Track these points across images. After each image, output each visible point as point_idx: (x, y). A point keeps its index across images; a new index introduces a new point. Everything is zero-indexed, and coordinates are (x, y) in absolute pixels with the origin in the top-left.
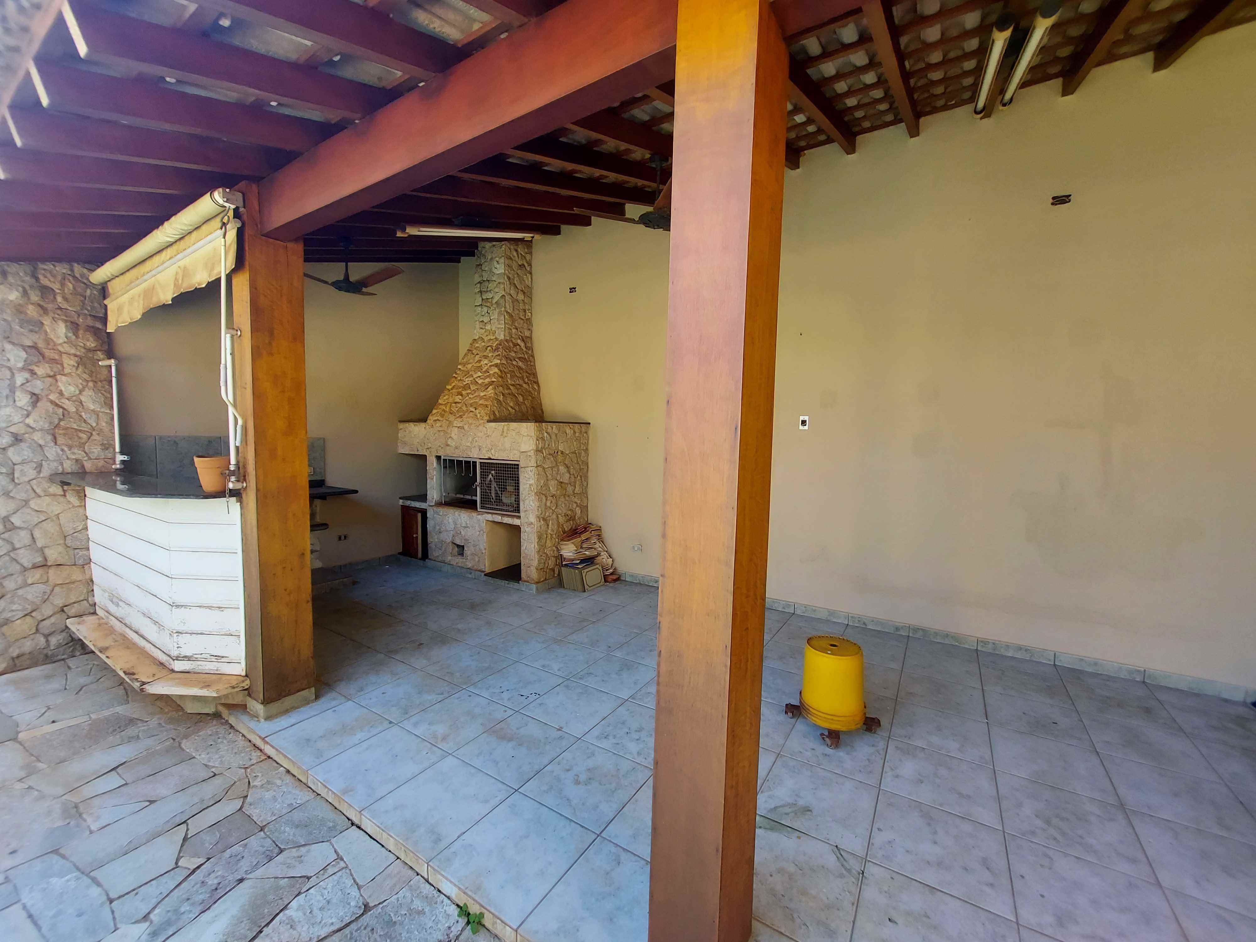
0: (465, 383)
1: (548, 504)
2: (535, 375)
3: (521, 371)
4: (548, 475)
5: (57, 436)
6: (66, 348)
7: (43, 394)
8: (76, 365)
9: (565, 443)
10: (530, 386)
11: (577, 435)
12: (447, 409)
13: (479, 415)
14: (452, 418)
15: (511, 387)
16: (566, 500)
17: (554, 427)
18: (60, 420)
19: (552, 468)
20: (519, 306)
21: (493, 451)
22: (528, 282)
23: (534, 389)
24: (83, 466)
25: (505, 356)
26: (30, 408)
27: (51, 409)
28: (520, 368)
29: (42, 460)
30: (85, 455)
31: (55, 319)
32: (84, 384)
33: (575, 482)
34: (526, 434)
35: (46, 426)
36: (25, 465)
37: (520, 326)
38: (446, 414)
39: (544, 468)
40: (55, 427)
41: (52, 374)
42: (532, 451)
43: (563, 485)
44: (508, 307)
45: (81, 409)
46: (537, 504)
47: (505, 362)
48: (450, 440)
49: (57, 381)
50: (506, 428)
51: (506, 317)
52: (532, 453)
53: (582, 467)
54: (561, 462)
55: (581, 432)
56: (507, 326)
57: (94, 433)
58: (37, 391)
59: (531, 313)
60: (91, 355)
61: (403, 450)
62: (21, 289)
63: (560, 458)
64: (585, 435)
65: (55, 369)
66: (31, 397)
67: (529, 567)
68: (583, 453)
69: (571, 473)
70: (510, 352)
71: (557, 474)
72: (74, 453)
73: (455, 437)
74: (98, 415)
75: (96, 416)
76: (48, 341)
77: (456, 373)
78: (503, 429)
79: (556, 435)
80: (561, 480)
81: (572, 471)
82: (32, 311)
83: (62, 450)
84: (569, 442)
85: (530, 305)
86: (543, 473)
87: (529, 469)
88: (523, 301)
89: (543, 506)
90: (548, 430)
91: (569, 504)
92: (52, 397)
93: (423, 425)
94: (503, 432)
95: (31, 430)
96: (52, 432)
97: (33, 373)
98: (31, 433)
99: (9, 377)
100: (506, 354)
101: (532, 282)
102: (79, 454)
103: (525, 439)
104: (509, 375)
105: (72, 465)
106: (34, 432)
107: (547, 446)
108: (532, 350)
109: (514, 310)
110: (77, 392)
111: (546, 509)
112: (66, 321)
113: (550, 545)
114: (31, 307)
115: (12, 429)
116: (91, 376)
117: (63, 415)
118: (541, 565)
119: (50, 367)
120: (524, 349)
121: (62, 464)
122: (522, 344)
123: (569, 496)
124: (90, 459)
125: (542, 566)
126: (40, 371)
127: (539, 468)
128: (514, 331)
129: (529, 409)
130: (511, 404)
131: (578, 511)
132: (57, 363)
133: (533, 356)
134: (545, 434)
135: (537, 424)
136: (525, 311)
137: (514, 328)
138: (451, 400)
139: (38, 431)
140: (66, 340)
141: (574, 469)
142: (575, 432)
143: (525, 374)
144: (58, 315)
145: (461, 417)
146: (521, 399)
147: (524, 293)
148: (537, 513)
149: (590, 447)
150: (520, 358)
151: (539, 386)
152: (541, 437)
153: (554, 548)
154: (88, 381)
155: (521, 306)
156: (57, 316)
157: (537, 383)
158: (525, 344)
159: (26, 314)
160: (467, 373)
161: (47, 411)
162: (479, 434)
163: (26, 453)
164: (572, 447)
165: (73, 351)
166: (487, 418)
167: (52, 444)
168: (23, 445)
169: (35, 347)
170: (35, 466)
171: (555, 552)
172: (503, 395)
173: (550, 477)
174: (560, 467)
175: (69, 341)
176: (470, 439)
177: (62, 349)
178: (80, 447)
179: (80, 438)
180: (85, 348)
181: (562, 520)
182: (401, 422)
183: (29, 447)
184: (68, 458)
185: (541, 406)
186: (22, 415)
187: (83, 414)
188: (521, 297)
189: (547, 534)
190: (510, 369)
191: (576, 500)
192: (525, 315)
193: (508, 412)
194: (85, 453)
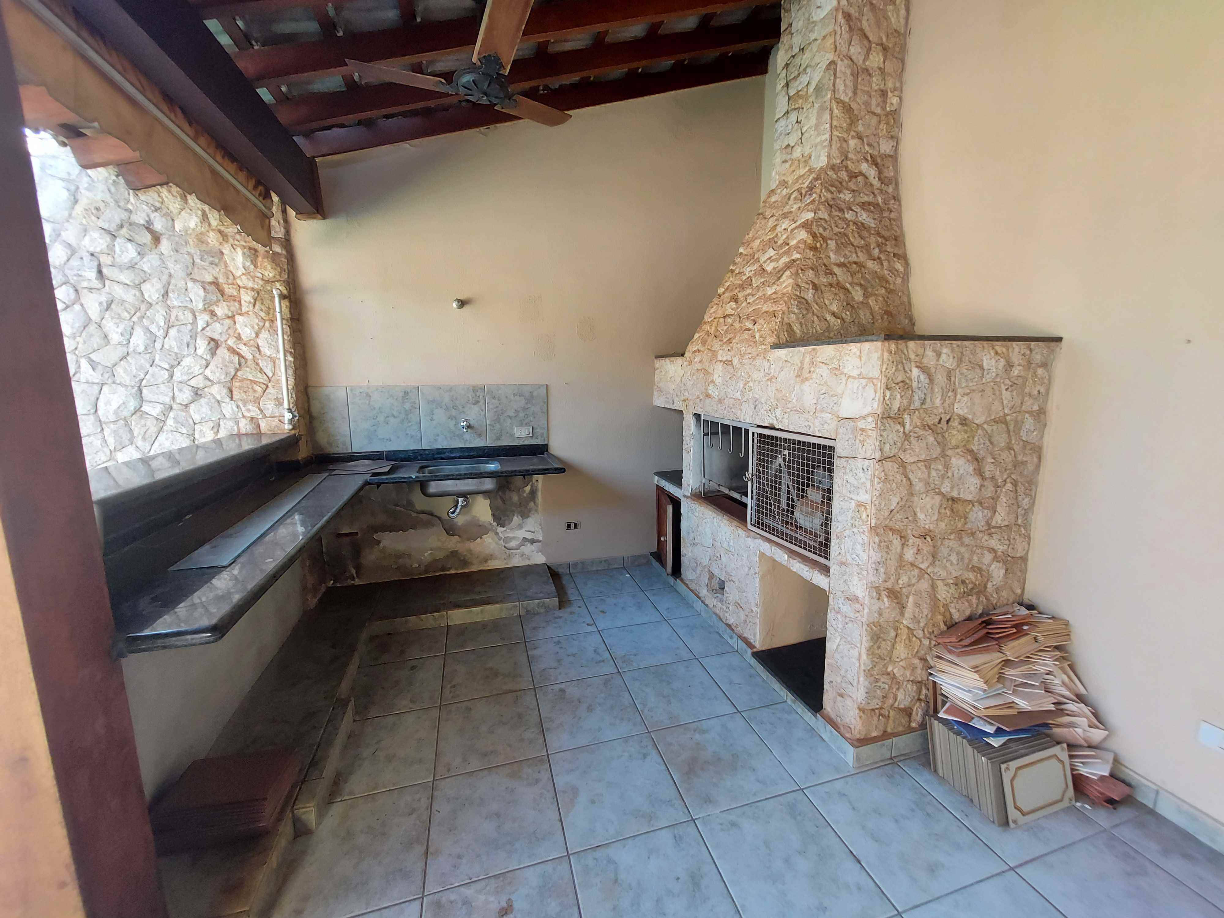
0: (745, 278)
1: (909, 555)
2: (898, 240)
3: (865, 234)
4: (915, 481)
5: (234, 389)
6: (244, 281)
7: (222, 340)
8: (252, 301)
9: (977, 397)
10: (885, 264)
11: (1016, 372)
12: (712, 331)
13: (757, 335)
14: (716, 345)
15: (836, 270)
16: (962, 544)
17: (945, 350)
18: (237, 370)
19: (928, 463)
20: (870, 82)
21: (778, 412)
22: (896, 20)
23: (893, 271)
24: (259, 426)
25: (827, 201)
26: (208, 357)
27: (227, 357)
28: (861, 227)
29: (219, 419)
30: (259, 412)
31: (235, 247)
32: (261, 324)
33: (995, 499)
34: (855, 373)
35: (223, 377)
36: (204, 424)
37: (869, 132)
38: (710, 340)
39: (903, 465)
40: (232, 379)
41: (230, 314)
42: (870, 419)
43: (958, 507)
44: (842, 88)
45: (257, 355)
46: (876, 556)
47: (826, 217)
48: (711, 387)
49: (235, 322)
50: (807, 360)
51: (836, 111)
52: (869, 424)
53: (1020, 458)
54: (957, 447)
55: (1029, 363)
56: (836, 133)
57: (270, 385)
58: (216, 337)
59: (901, 98)
60: (269, 288)
61: (659, 401)
62: (200, 213)
63: (956, 436)
64: (1040, 371)
65: (232, 308)
66: (209, 343)
67: (841, 696)
68: (1029, 422)
69: (987, 475)
70: (840, 192)
71: (943, 477)
72: (249, 410)
73: (718, 380)
74: (274, 363)
75: (272, 364)
76: (228, 273)
77: (735, 264)
78: (802, 362)
79: (949, 374)
80: (955, 494)
81: (989, 469)
82: (213, 239)
83: (238, 407)
84: (989, 392)
85: (900, 74)
86: (899, 477)
87: (860, 463)
88: (880, 69)
89: (893, 564)
90: (925, 361)
91: (972, 553)
92: (231, 342)
93: (679, 360)
94: (802, 368)
95: (210, 383)
96: (229, 384)
97: (213, 314)
98: (210, 387)
99: (191, 322)
100: (829, 196)
101: (907, 19)
102: (254, 412)
103: (854, 385)
104: (832, 244)
105: (246, 424)
106: (212, 385)
107: (917, 404)
108: (897, 184)
109: (855, 93)
110: (254, 335)
111: (901, 566)
112: (244, 247)
113: (903, 656)
114: (211, 234)
115: (193, 383)
116: (268, 314)
117: (240, 364)
118: (875, 701)
119: (227, 306)
120: (876, 183)
121: (237, 423)
122: (872, 172)
123: (973, 534)
124: (265, 417)
125: (875, 704)
126: (221, 310)
127: (888, 465)
128: (853, 143)
129: (878, 317)
130: (834, 308)
131: (997, 572)
132: (235, 300)
133: (896, 198)
134: (915, 372)
135: (893, 346)
136: (883, 94)
137: (853, 138)
138: (720, 313)
139: (216, 383)
140: (244, 271)
141: (996, 462)
142: (1009, 365)
143: (872, 240)
144: (238, 241)
145: (730, 341)
146: (858, 295)
147: (885, 49)
148: (871, 578)
149: (1052, 406)
150: (864, 206)
151: (907, 264)
152: (900, 379)
153: (916, 661)
154: (265, 321)
155: (876, 82)
156: (236, 242)
157: (903, 258)
158: (880, 173)
159: (207, 243)
160: (752, 258)
161: (224, 359)
162: (756, 375)
163: (204, 410)
164: (996, 406)
165: (250, 285)
166: (771, 340)
167: (228, 400)
168: (203, 401)
169: (215, 283)
170: (212, 425)
171: (919, 671)
172: (815, 287)
173: (919, 486)
174: (954, 461)
175: (247, 273)
176: (741, 384)
177: (241, 284)
178: (255, 403)
179: (255, 391)
180: (262, 279)
181: (944, 593)
182: (658, 357)
183: (208, 404)
184: (244, 416)
185: (910, 310)
186: (200, 365)
187: (260, 361)
188: (876, 60)
189: (896, 629)
190: (836, 230)
191: (994, 543)
192: (885, 102)
193: (824, 325)
194: (260, 409)
